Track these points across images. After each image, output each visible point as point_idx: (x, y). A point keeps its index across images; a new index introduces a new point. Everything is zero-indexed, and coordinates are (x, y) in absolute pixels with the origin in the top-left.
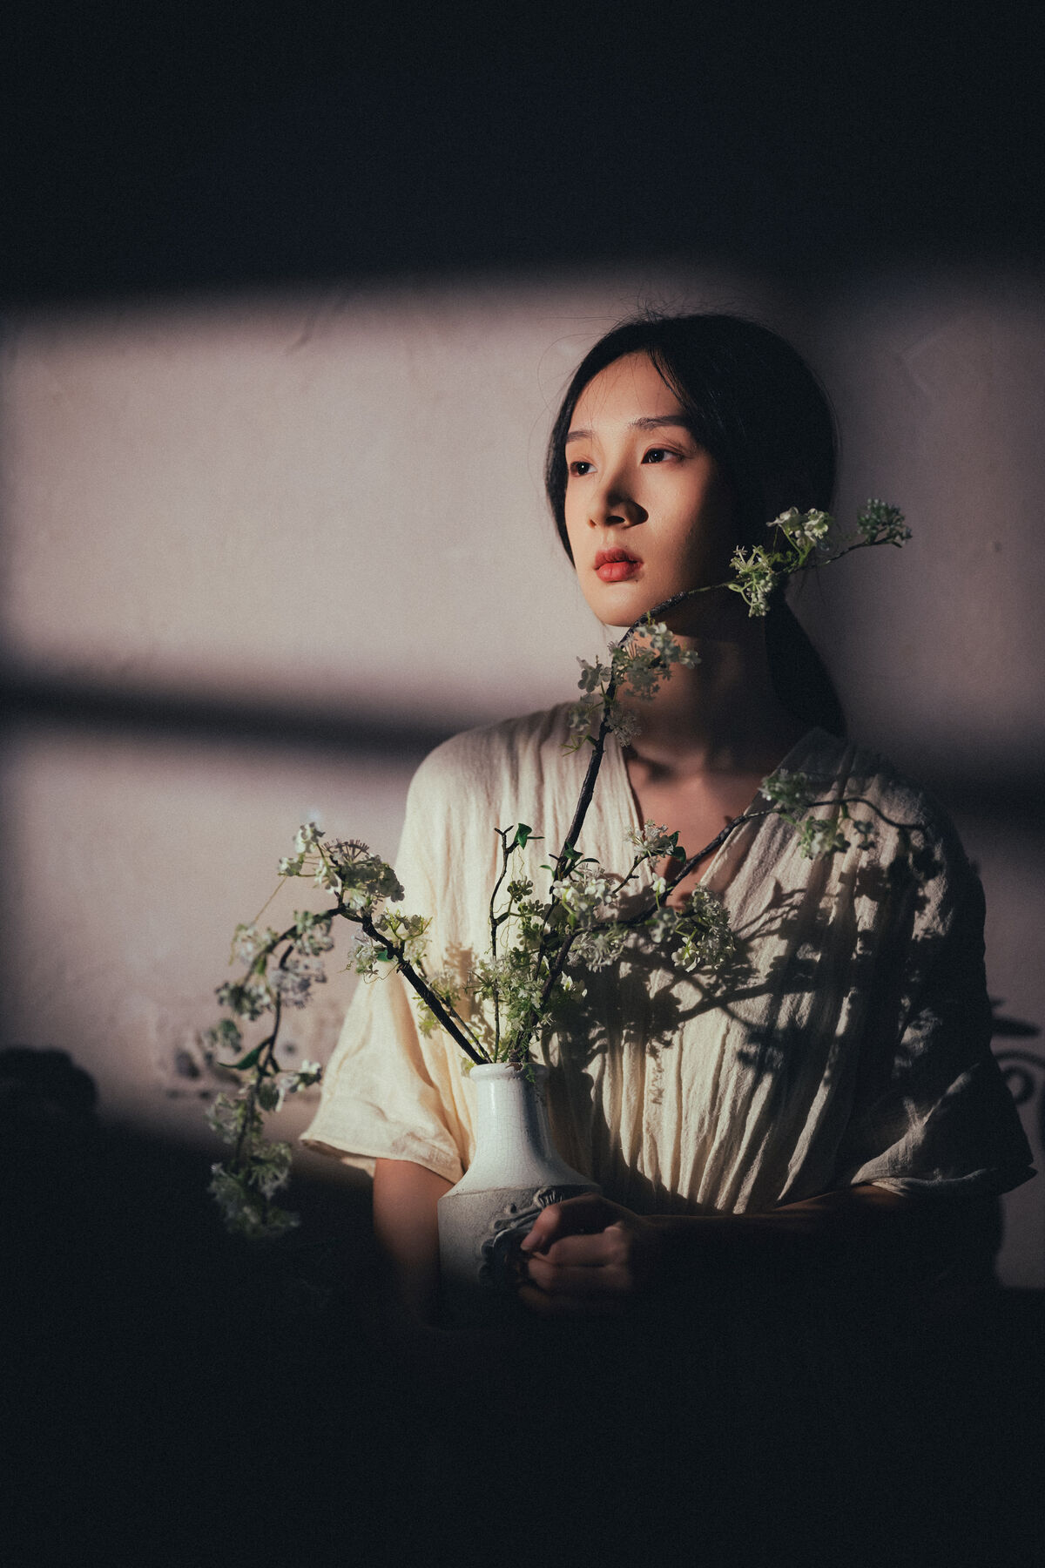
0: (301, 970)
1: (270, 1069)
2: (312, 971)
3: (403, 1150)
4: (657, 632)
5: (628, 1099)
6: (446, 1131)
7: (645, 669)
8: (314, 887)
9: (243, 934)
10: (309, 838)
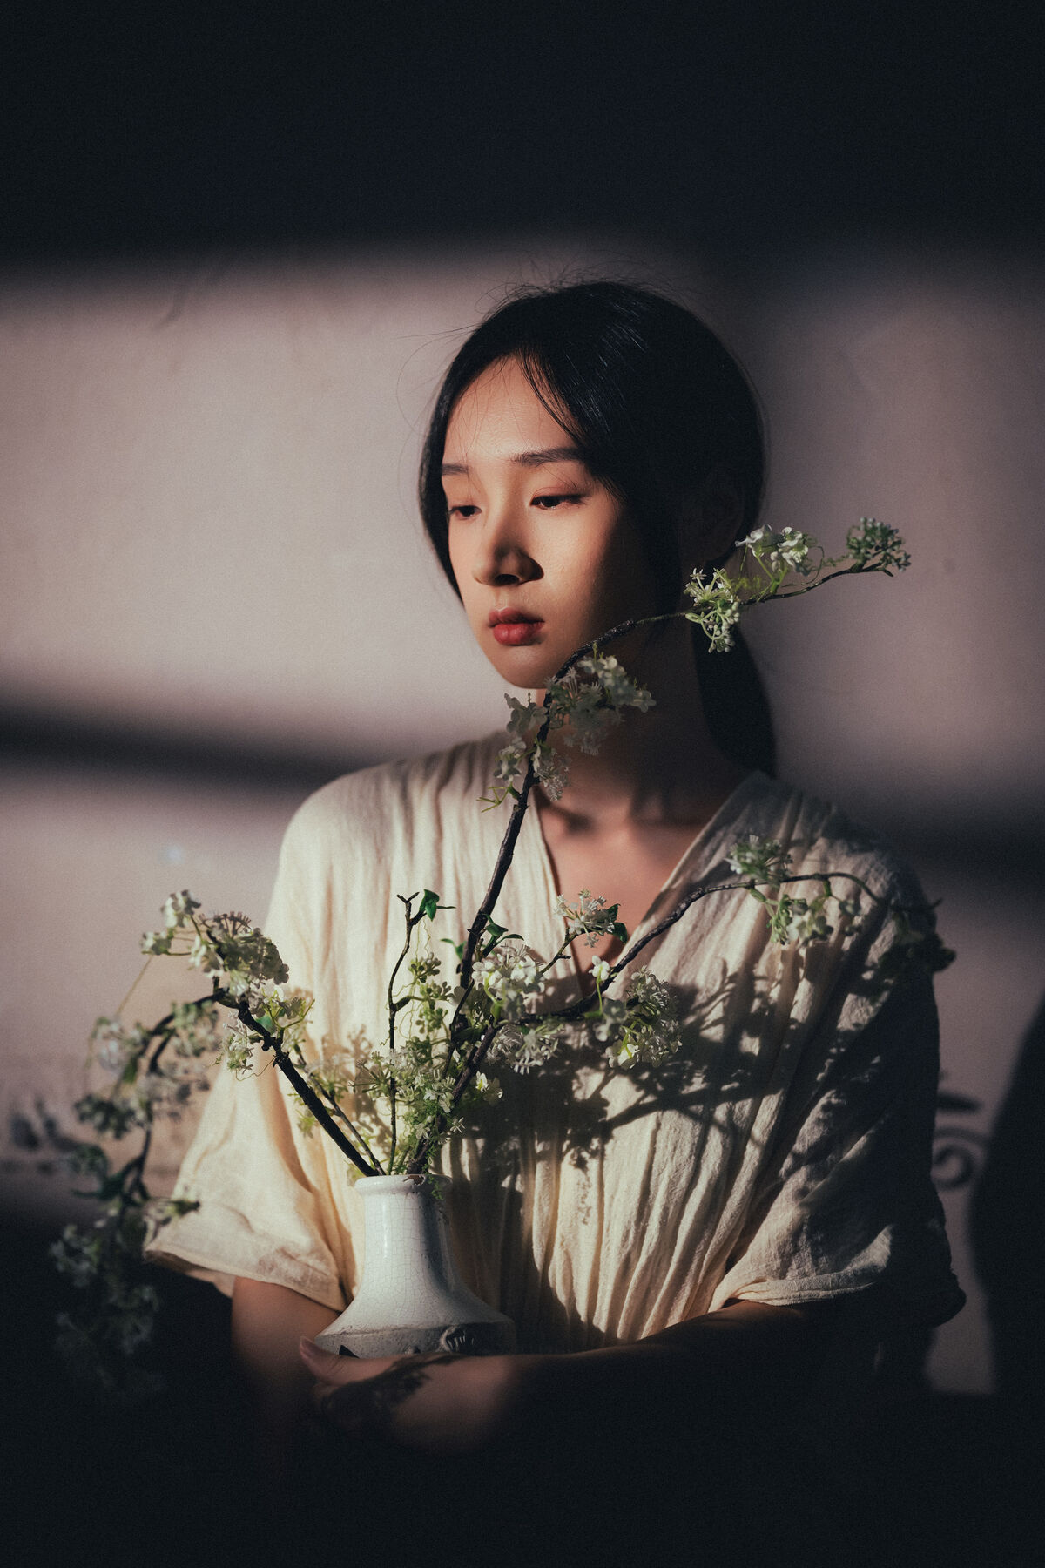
0: (179, 1074)
1: (137, 1197)
2: (192, 1077)
3: (271, 1269)
4: (606, 667)
5: (541, 1209)
6: (325, 1248)
7: (591, 711)
8: (190, 969)
9: (104, 1029)
10: (182, 910)
